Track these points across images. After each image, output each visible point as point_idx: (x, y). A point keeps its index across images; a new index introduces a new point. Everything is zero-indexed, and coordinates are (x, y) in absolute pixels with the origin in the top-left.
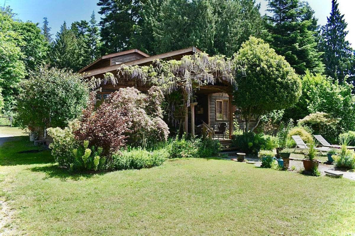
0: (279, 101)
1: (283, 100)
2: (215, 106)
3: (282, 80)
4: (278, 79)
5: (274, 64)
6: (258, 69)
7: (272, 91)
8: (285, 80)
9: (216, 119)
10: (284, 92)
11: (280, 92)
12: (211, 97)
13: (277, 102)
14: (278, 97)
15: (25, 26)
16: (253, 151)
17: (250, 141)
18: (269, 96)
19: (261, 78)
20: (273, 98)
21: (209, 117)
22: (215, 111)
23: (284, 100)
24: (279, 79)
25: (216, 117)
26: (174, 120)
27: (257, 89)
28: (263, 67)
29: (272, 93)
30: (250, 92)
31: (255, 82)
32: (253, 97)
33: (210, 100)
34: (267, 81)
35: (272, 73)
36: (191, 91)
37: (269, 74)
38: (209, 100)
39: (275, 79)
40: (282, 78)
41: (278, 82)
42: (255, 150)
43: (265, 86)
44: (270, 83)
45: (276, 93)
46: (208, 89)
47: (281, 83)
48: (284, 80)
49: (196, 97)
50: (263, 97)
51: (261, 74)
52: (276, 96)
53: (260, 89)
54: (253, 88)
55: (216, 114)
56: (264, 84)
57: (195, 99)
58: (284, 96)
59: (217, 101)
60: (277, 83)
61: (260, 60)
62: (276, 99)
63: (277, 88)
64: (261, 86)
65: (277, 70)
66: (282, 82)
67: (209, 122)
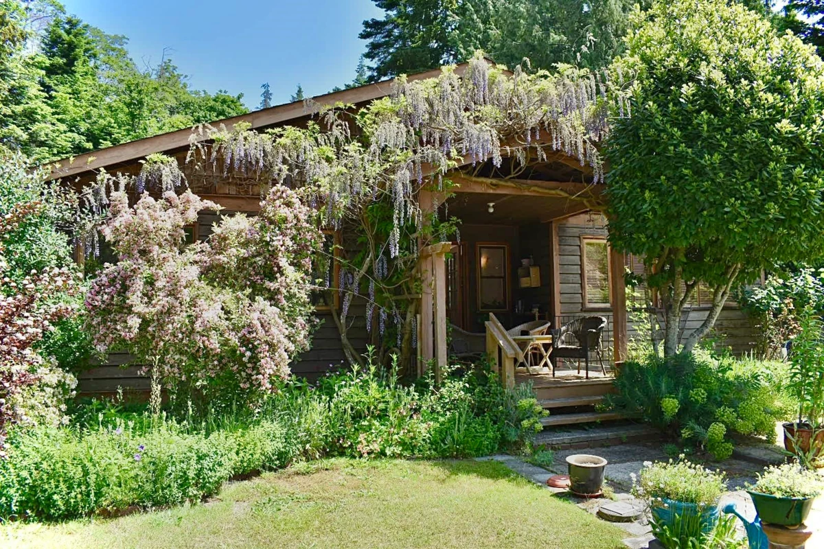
0: (789, 219)
1: (807, 215)
2: (581, 260)
3: (798, 125)
4: (778, 125)
5: (761, 66)
6: (688, 89)
7: (752, 179)
8: (814, 127)
9: (583, 304)
10: (810, 180)
11: (789, 178)
12: (562, 229)
13: (778, 222)
14: (783, 202)
15: (212, 103)
16: (686, 433)
17: (672, 392)
18: (743, 198)
19: (699, 125)
20: (757, 209)
21: (557, 298)
22: (582, 275)
23: (814, 213)
24: (785, 125)
25: (583, 297)
26: (377, 309)
27: (686, 172)
28: (710, 81)
29: (754, 187)
30: (656, 189)
31: (676, 146)
32: (674, 210)
33: (560, 241)
34: (728, 138)
35: (747, 101)
36: (405, 194)
37: (737, 106)
38: (555, 240)
39: (765, 127)
40: (797, 121)
41: (780, 139)
42: (692, 429)
43: (717, 157)
44: (742, 147)
45: (773, 186)
46: (519, 193)
47: (793, 141)
48: (808, 127)
49: (457, 224)
50: (712, 204)
51: (698, 112)
52: (770, 198)
53: (699, 172)
54: (669, 172)
55: (582, 287)
56: (712, 148)
57: (455, 228)
58: (809, 194)
59: (588, 244)
60: (775, 143)
61: (696, 55)
62: (773, 209)
63: (772, 164)
64: (702, 157)
65: (772, 89)
66: (797, 137)
67: (557, 313)
